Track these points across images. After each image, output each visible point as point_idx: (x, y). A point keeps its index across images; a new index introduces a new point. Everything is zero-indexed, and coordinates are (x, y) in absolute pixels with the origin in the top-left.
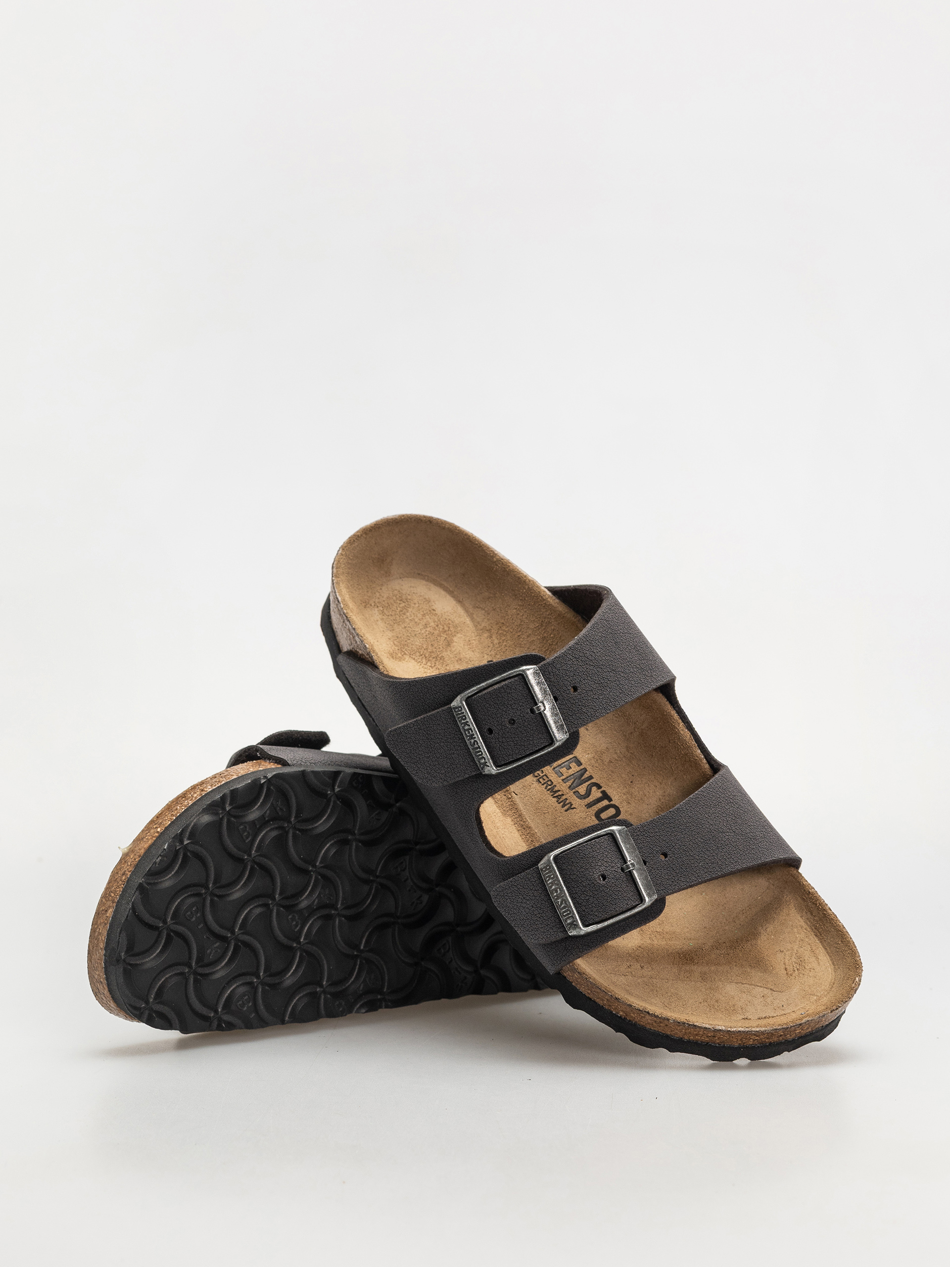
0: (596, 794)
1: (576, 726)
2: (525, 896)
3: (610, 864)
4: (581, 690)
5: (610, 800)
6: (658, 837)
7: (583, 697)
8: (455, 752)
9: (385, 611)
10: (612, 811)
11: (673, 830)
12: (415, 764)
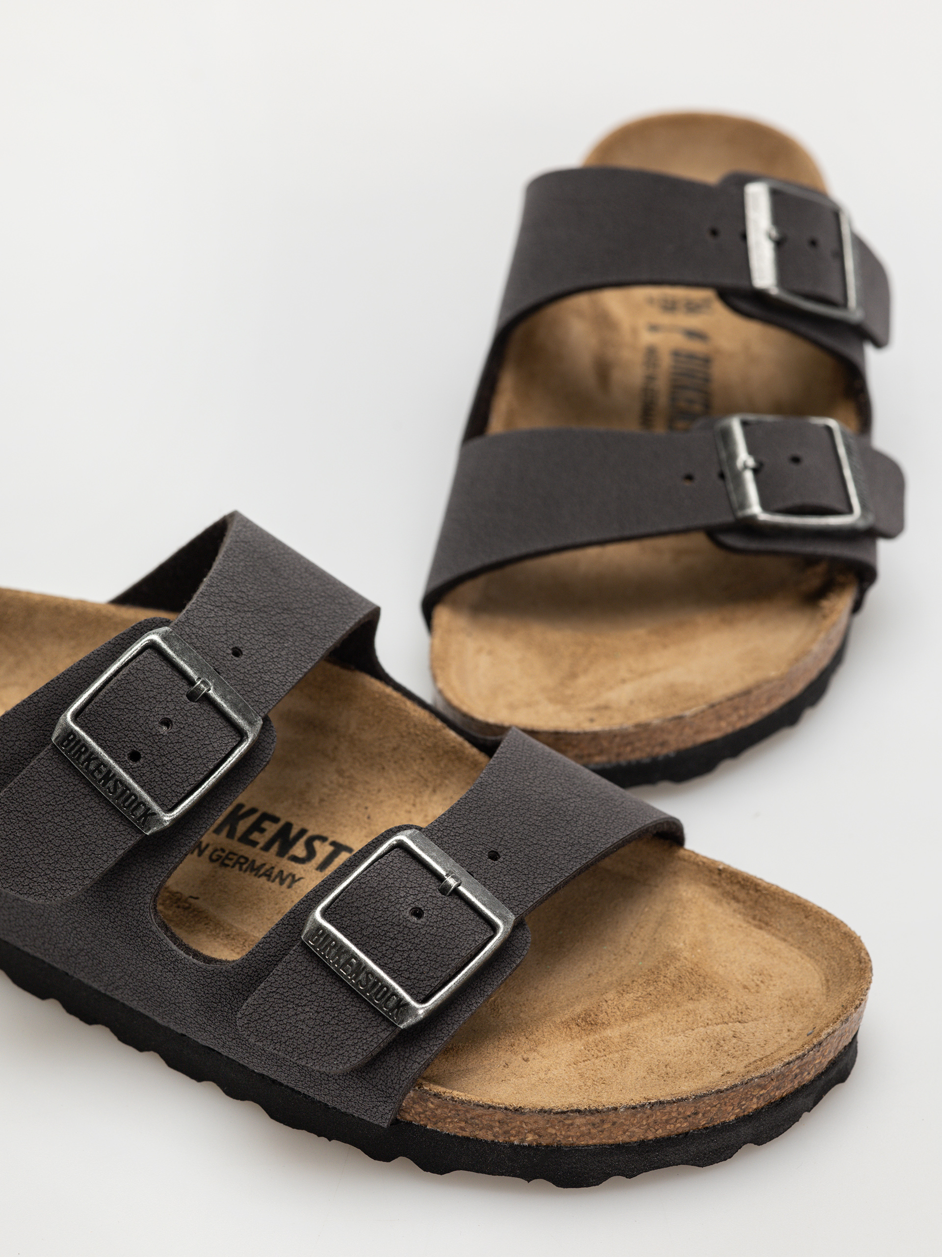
1: (264, 705)
2: (297, 1002)
3: (419, 889)
4: (247, 651)
6: (471, 832)
7: (255, 660)
8: (86, 822)
11: (489, 815)
12: (23, 875)
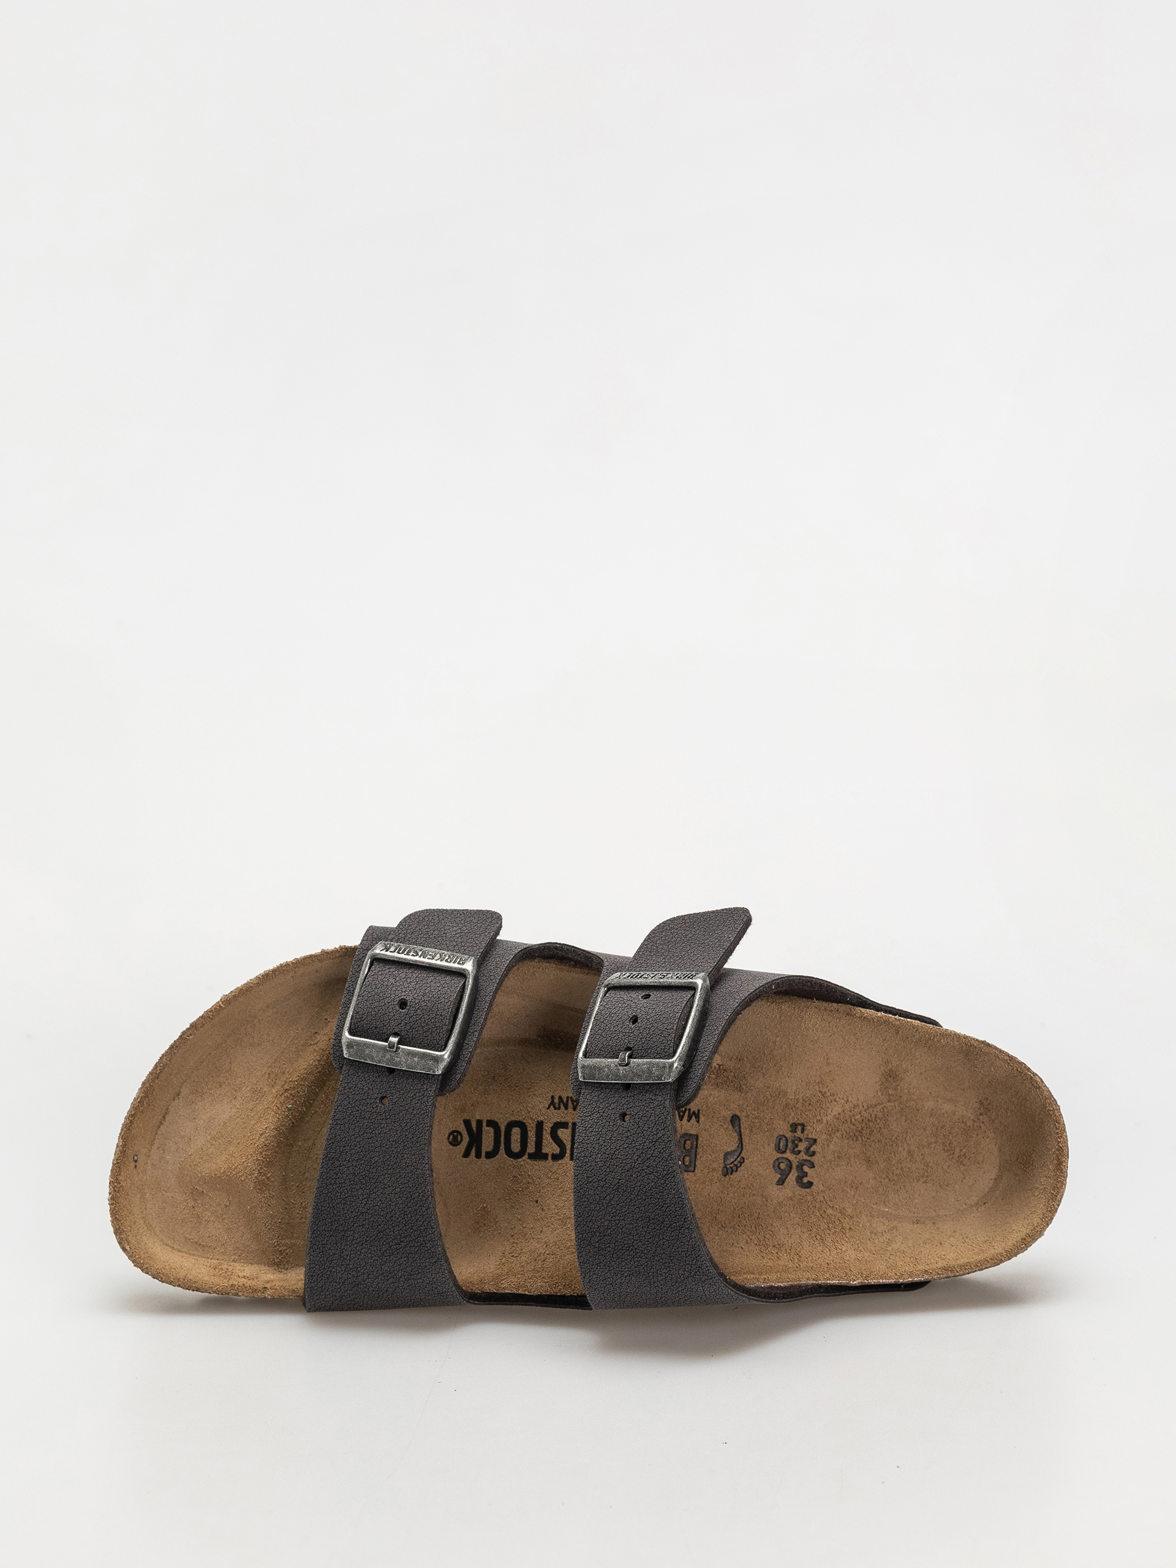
0: (550, 1147)
5: (532, 1157)
7: (609, 1122)
9: (963, 1125)
10: (516, 1147)
